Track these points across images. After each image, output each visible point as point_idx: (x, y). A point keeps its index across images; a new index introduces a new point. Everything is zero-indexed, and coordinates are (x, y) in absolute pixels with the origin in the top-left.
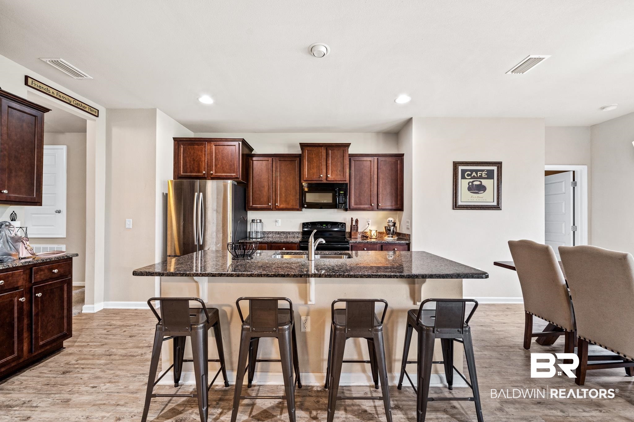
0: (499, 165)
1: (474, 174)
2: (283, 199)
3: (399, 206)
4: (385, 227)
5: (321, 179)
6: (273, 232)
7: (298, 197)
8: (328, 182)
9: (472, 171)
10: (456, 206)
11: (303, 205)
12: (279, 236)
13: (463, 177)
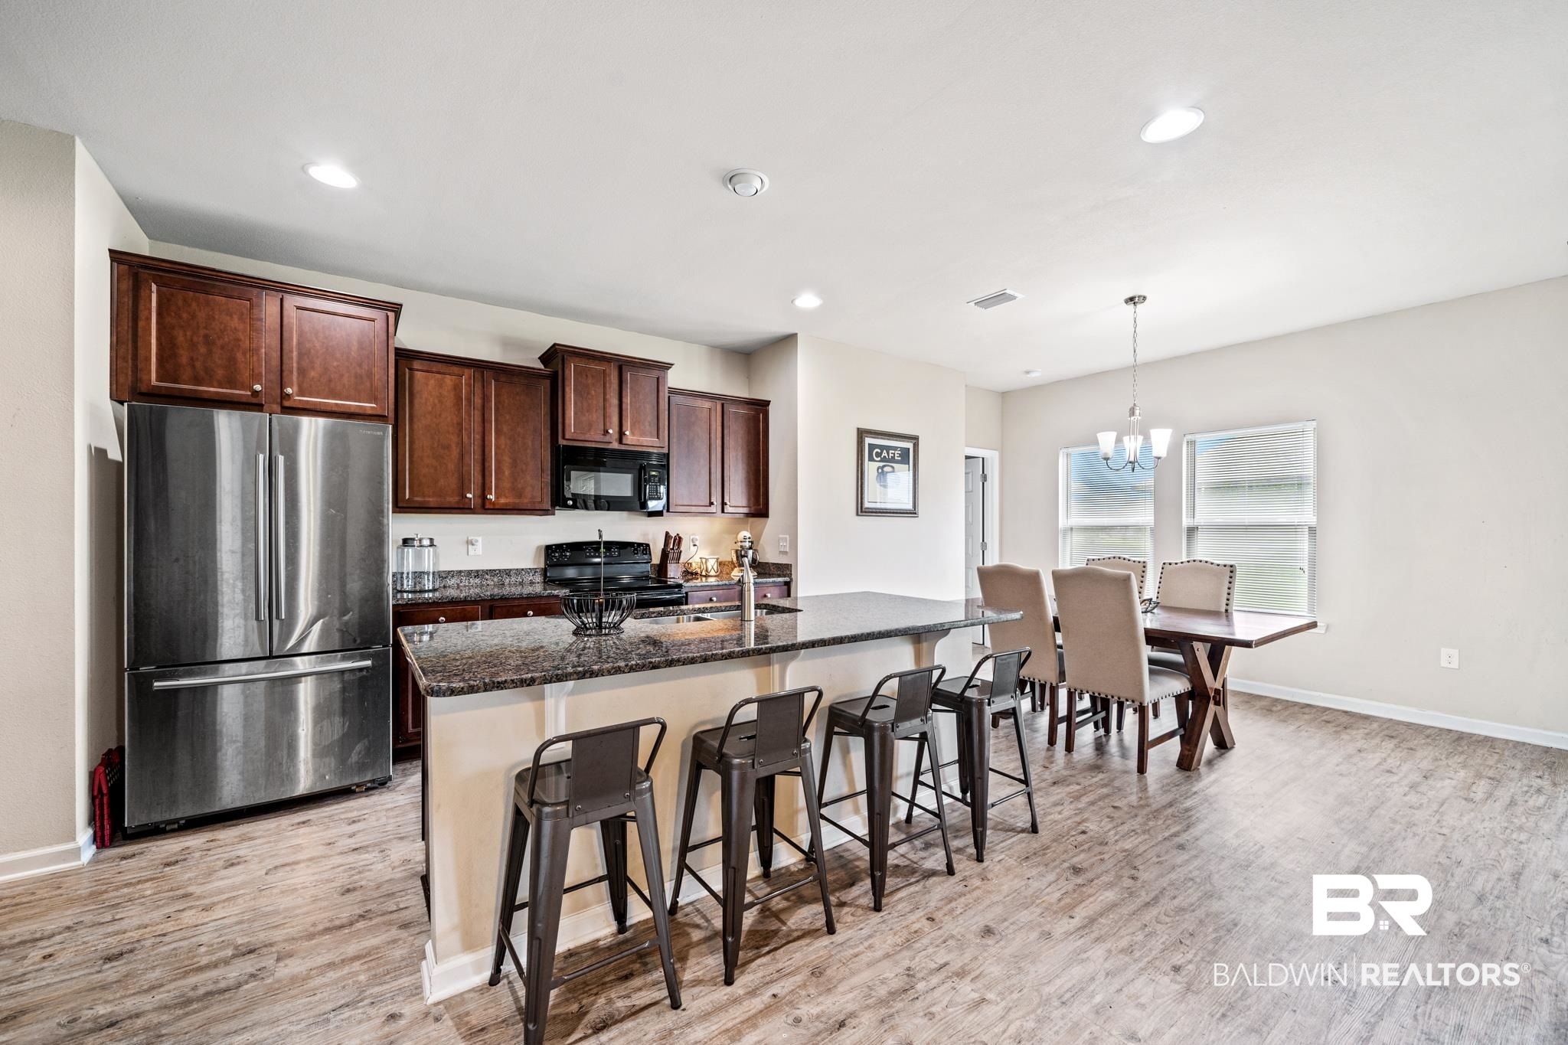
0: (915, 439)
1: (885, 454)
2: (507, 484)
3: (759, 508)
4: (737, 551)
5: (607, 438)
6: (460, 572)
7: (548, 478)
8: (623, 447)
9: (882, 448)
10: (862, 510)
11: (559, 500)
12: (477, 581)
13: (871, 459)
